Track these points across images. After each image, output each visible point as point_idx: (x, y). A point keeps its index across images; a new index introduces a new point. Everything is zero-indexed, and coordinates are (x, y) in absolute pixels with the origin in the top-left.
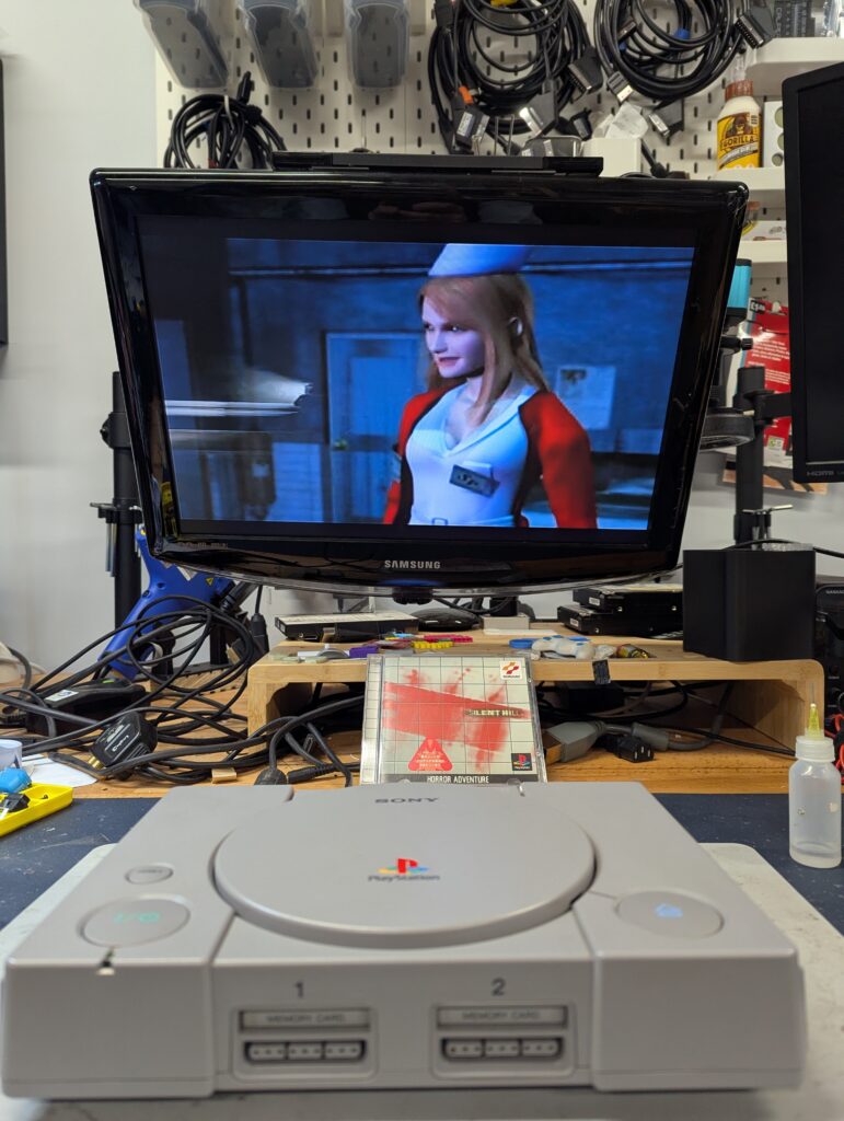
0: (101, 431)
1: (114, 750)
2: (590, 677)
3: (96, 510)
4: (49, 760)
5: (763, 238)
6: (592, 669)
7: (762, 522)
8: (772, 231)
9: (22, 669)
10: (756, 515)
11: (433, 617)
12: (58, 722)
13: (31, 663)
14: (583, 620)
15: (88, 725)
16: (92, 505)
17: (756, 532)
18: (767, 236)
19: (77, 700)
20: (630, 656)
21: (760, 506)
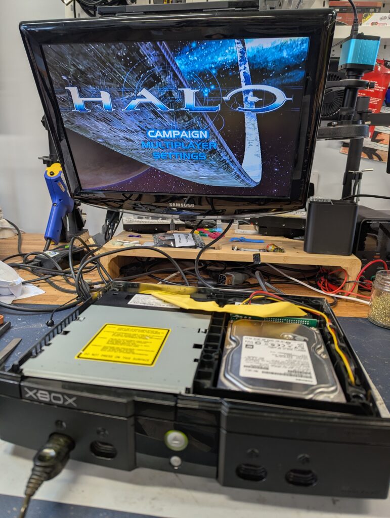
0: (42, 121)
2: (252, 260)
3: (42, 160)
5: (376, 24)
6: (253, 257)
7: (357, 177)
8: (381, 19)
9: (16, 232)
10: (355, 174)
13: (20, 229)
16: (39, 158)
17: (353, 182)
18: (379, 21)
21: (357, 170)
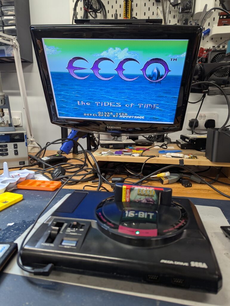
1: (55, 175)
2: (178, 163)
4: (42, 175)
6: (179, 162)
9: (40, 149)
11: (140, 142)
12: (45, 165)
14: (182, 145)
15: (51, 167)
19: (50, 160)
20: (191, 158)
